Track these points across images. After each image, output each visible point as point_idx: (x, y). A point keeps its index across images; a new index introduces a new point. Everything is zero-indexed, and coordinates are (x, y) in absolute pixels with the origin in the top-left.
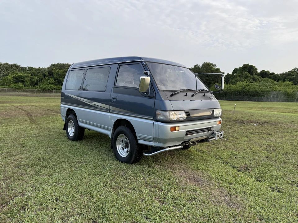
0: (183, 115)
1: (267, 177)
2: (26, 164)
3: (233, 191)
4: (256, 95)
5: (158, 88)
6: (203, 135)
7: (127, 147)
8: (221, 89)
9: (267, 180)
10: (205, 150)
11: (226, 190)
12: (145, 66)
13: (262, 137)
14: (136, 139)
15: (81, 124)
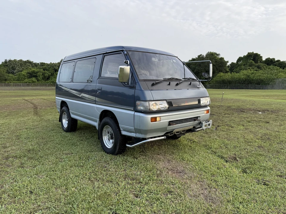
0: (165, 105)
1: (255, 168)
2: (15, 155)
3: (214, 184)
4: (261, 83)
5: (138, 78)
6: (189, 125)
7: (112, 138)
8: (209, 77)
9: (254, 171)
10: (195, 140)
11: (207, 183)
12: (127, 55)
13: (260, 125)
14: (120, 131)
15: (73, 116)
